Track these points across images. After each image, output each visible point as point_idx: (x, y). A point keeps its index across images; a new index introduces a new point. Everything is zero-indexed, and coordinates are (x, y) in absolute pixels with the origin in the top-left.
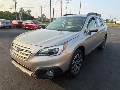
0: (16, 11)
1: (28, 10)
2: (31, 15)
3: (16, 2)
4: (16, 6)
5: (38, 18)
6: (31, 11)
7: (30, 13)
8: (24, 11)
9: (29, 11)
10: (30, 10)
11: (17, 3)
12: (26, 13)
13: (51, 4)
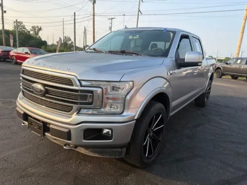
0: (3, 27)
1: (33, 27)
2: (39, 37)
3: (4, 9)
4: (3, 17)
5: (56, 44)
6: (40, 29)
7: (38, 33)
8: (24, 28)
9: (37, 29)
10: (38, 27)
11: (5, 12)
12: (29, 32)
13: (75, 20)
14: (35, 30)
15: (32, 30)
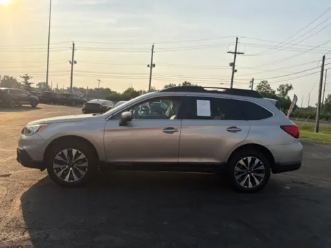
1: (281, 86)
2: (288, 98)
4: (232, 76)
6: (290, 88)
7: (287, 92)
8: (268, 87)
9: (286, 88)
10: (287, 85)
12: (274, 92)
14: (283, 89)
15: (278, 90)
